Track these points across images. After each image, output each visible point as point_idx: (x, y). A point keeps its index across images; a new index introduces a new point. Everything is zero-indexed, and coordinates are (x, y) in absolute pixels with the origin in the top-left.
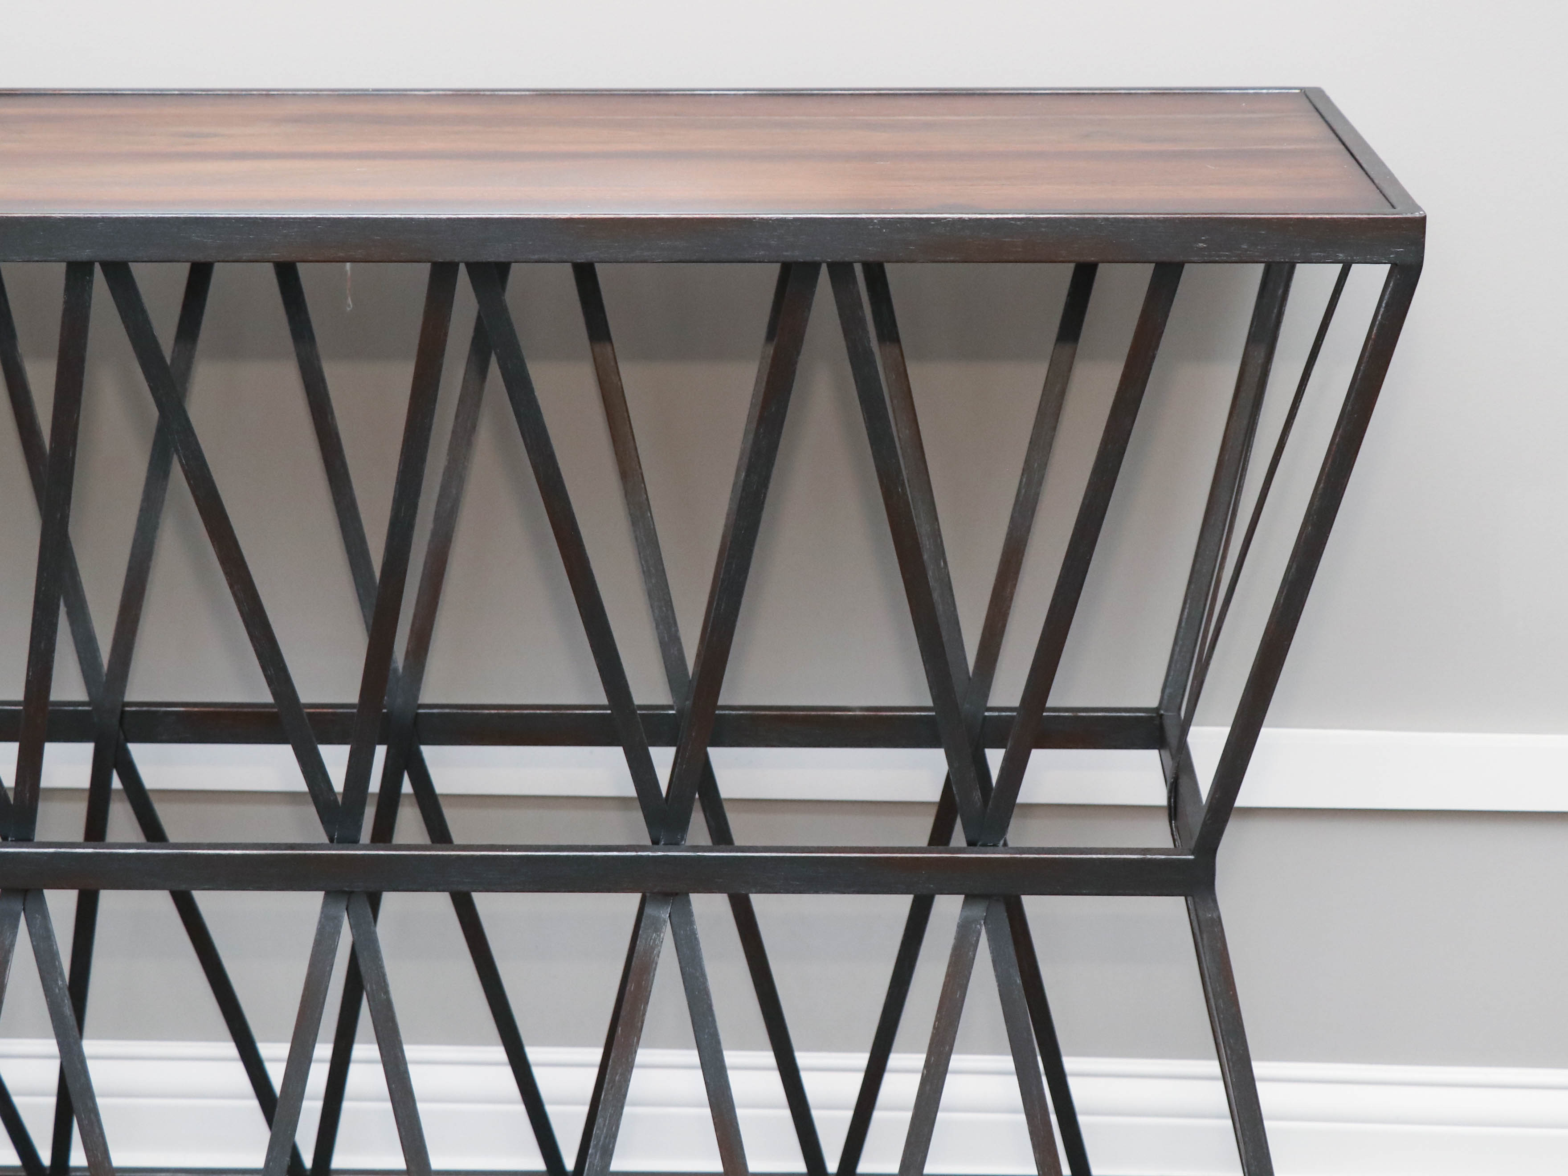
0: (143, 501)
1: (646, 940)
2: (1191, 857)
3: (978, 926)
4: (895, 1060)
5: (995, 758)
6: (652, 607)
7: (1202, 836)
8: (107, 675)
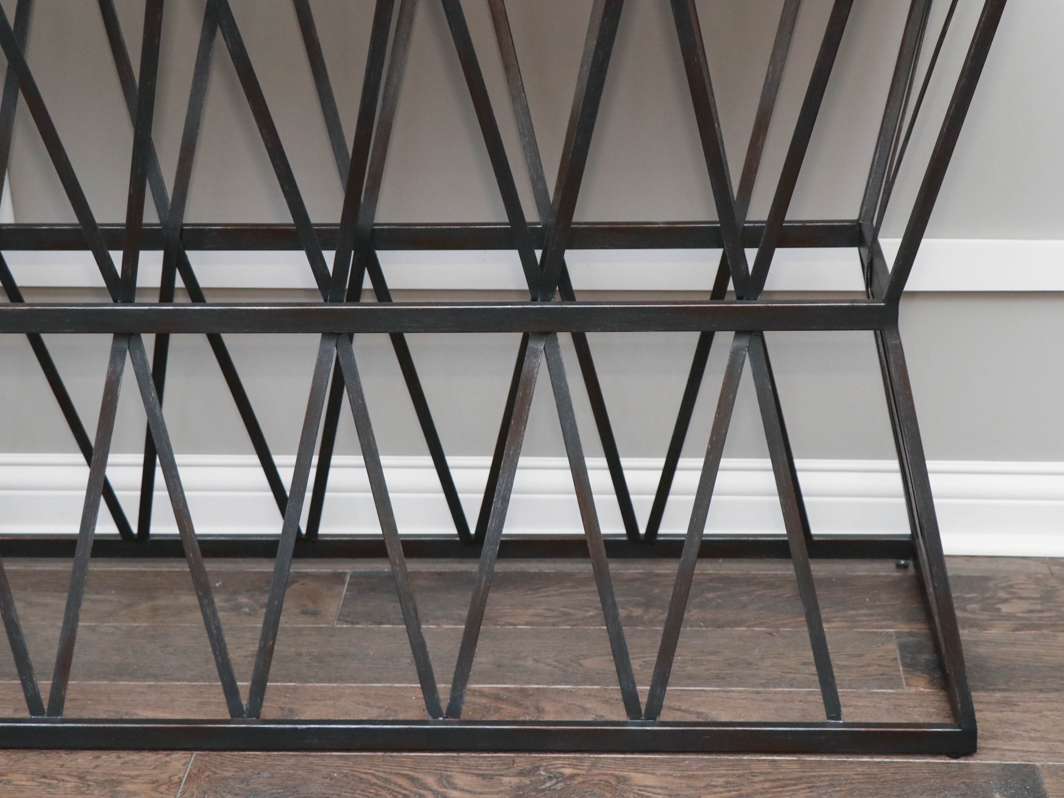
0: (192, 89)
1: (530, 363)
2: (883, 304)
3: (744, 352)
4: (682, 462)
5: (751, 254)
6: (526, 156)
7: (890, 290)
8: (171, 205)
